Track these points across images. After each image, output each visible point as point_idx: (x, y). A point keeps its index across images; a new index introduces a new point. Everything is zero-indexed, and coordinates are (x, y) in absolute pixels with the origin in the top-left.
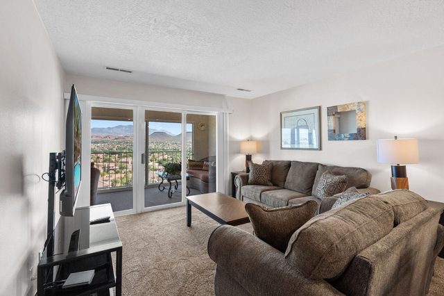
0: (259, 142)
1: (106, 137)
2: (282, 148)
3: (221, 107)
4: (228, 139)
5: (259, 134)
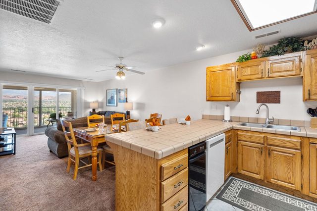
0: (99, 103)
2: (107, 106)
5: (100, 99)
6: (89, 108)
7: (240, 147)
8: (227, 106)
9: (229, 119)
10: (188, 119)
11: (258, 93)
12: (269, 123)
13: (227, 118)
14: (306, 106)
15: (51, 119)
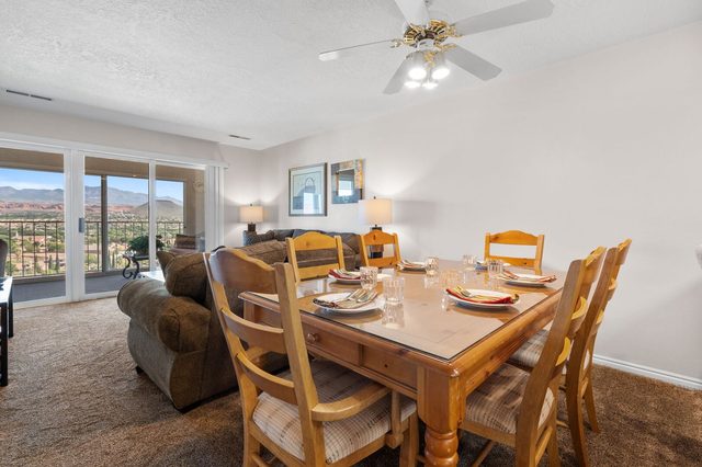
0: (266, 208)
1: (53, 207)
2: (290, 215)
3: (212, 159)
4: (222, 202)
5: (268, 198)
6: (238, 221)
15: (133, 253)
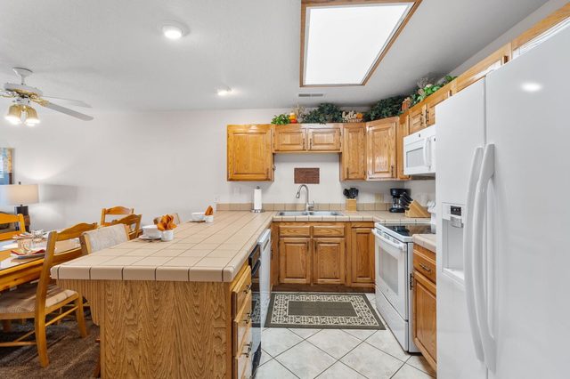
7: (282, 246)
8: (258, 188)
9: (260, 208)
10: (210, 212)
11: (296, 170)
12: (309, 209)
13: (258, 206)
14: (343, 187)
